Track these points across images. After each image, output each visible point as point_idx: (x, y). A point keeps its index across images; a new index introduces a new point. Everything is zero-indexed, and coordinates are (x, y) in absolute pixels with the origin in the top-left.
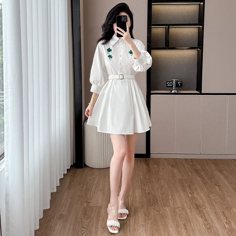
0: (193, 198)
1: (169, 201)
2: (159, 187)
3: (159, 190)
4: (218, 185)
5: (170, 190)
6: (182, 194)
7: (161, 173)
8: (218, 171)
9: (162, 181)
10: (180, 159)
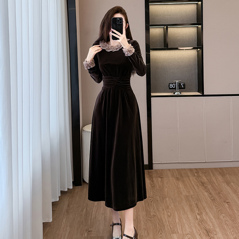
0: (202, 221)
1: (177, 226)
2: (164, 208)
3: (165, 211)
4: (227, 201)
5: (177, 210)
6: (190, 216)
7: (166, 189)
8: (225, 184)
9: (167, 199)
10: (185, 169)
